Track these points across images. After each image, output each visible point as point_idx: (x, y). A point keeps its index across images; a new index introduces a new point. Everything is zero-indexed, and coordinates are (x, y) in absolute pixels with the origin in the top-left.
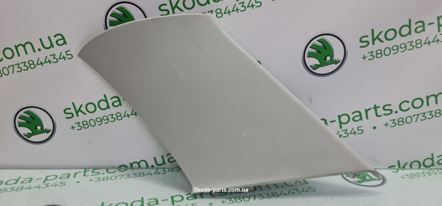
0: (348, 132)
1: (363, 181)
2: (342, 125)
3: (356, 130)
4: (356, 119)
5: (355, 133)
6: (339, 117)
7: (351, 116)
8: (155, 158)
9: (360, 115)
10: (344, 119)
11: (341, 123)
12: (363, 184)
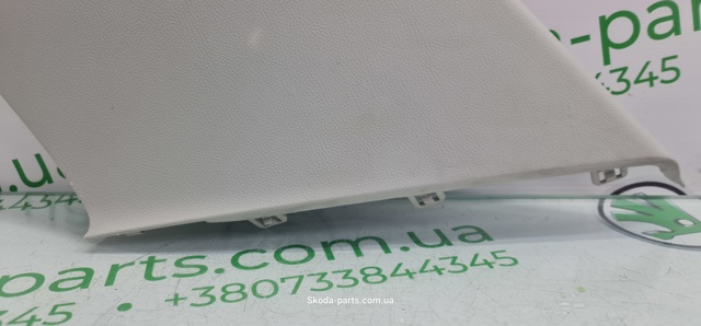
0: (631, 76)
1: (673, 234)
2: (612, 51)
3: (655, 68)
4: (660, 29)
5: (651, 79)
6: (604, 23)
7: (645, 21)
8: (16, 163)
9: (675, 17)
10: (620, 30)
11: (607, 44)
12: (676, 240)
